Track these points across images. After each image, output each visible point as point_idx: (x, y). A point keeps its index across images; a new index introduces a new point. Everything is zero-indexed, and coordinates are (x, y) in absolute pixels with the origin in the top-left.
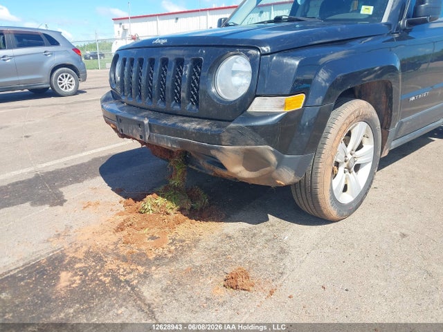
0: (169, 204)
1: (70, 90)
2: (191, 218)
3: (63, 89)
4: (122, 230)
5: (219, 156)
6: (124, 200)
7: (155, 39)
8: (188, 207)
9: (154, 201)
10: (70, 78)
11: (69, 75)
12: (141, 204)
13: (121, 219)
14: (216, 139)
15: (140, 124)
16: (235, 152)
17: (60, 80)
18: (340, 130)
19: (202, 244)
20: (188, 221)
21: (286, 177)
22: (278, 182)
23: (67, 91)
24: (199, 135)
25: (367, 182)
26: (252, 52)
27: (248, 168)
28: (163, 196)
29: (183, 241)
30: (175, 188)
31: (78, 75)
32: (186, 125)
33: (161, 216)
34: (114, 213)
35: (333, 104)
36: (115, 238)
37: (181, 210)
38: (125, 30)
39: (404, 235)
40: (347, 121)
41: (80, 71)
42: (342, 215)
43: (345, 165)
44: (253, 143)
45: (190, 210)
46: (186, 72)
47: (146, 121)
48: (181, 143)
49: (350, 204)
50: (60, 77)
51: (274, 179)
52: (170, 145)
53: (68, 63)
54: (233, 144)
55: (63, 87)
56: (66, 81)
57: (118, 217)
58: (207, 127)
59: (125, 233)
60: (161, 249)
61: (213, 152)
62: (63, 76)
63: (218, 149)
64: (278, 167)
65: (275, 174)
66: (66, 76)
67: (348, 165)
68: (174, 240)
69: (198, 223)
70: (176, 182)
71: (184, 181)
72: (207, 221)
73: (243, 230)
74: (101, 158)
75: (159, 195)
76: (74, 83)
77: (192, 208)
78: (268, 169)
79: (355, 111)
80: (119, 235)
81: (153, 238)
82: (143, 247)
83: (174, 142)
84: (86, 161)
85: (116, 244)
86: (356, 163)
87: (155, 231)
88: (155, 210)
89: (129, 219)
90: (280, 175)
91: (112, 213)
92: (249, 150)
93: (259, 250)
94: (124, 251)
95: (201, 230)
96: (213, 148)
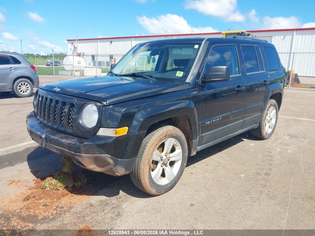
0: (60, 184)
1: (27, 93)
2: (72, 193)
3: (22, 93)
4: (28, 200)
5: (80, 160)
6: (36, 179)
7: (55, 87)
8: (71, 185)
9: (51, 182)
10: (27, 85)
11: (26, 83)
12: (43, 183)
13: (30, 192)
14: (78, 150)
15: (41, 137)
16: (89, 157)
17: (20, 86)
18: (153, 144)
19: (74, 210)
20: (70, 194)
21: (120, 171)
22: (117, 174)
23: (24, 94)
24: (69, 147)
25: (179, 172)
26: (99, 104)
27: (98, 166)
28: (56, 179)
29: (62, 208)
30: (65, 173)
31: (33, 83)
32: (64, 141)
33: (54, 191)
34: (27, 188)
35: (146, 131)
36: (22, 205)
37: (66, 188)
38: (75, 48)
39: (192, 205)
40: (158, 139)
41: (35, 80)
42: (160, 192)
43: (162, 162)
44: (98, 153)
45: (73, 187)
46: (66, 110)
47: (43, 136)
48: (60, 150)
49: (166, 185)
50: (20, 84)
51: (114, 172)
52: (55, 151)
53: (26, 75)
54: (87, 153)
55: (21, 91)
56: (24, 88)
57: (29, 191)
58: (74, 143)
59: (29, 202)
60: (47, 213)
61: (77, 157)
62: (22, 84)
63: (79, 156)
64: (115, 166)
65: (114, 169)
66: (24, 84)
67: (164, 163)
68: (57, 207)
69: (76, 196)
70: (66, 170)
71: (71, 169)
72: (81, 195)
73: (101, 201)
74: (32, 147)
75: (54, 178)
76: (29, 88)
77: (74, 186)
78: (110, 166)
79: (164, 133)
80: (25, 203)
81: (45, 205)
82: (37, 212)
83: (57, 149)
84: (21, 150)
85: (21, 209)
86: (170, 161)
87: (48, 201)
88: (51, 187)
89: (33, 193)
90: (117, 170)
91: (25, 188)
92: (97, 157)
93: (105, 214)
94: (24, 213)
95: (76, 200)
96: (77, 155)
